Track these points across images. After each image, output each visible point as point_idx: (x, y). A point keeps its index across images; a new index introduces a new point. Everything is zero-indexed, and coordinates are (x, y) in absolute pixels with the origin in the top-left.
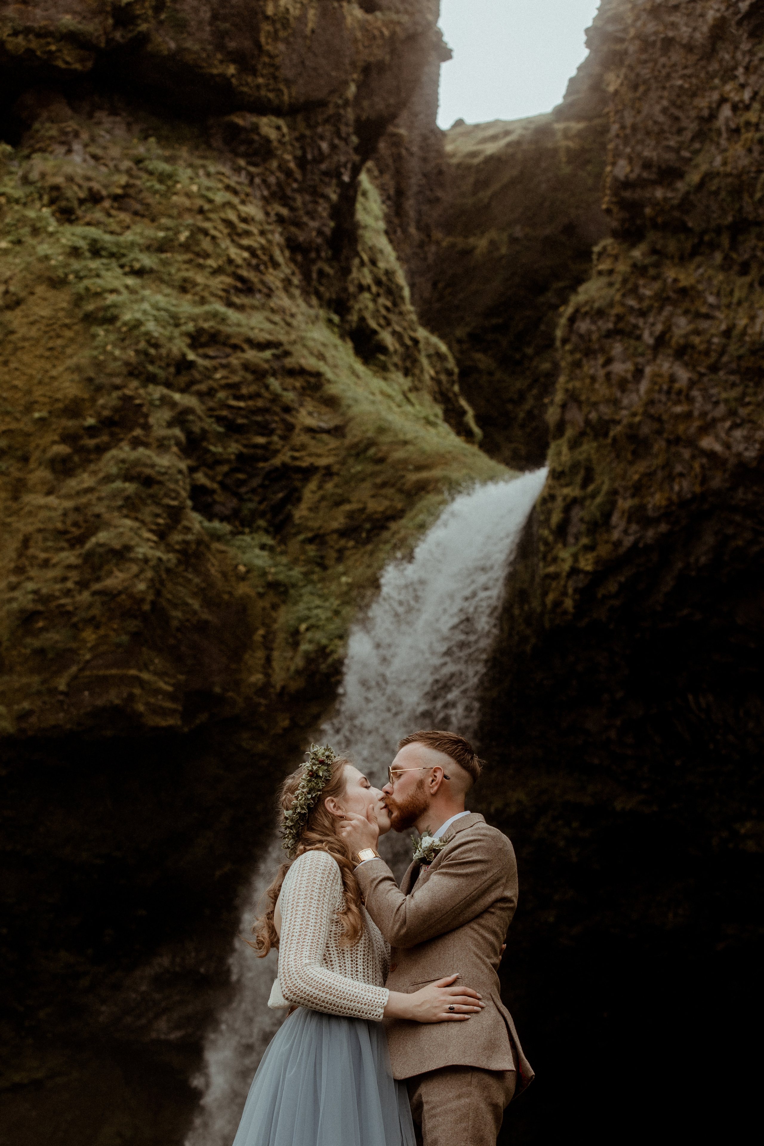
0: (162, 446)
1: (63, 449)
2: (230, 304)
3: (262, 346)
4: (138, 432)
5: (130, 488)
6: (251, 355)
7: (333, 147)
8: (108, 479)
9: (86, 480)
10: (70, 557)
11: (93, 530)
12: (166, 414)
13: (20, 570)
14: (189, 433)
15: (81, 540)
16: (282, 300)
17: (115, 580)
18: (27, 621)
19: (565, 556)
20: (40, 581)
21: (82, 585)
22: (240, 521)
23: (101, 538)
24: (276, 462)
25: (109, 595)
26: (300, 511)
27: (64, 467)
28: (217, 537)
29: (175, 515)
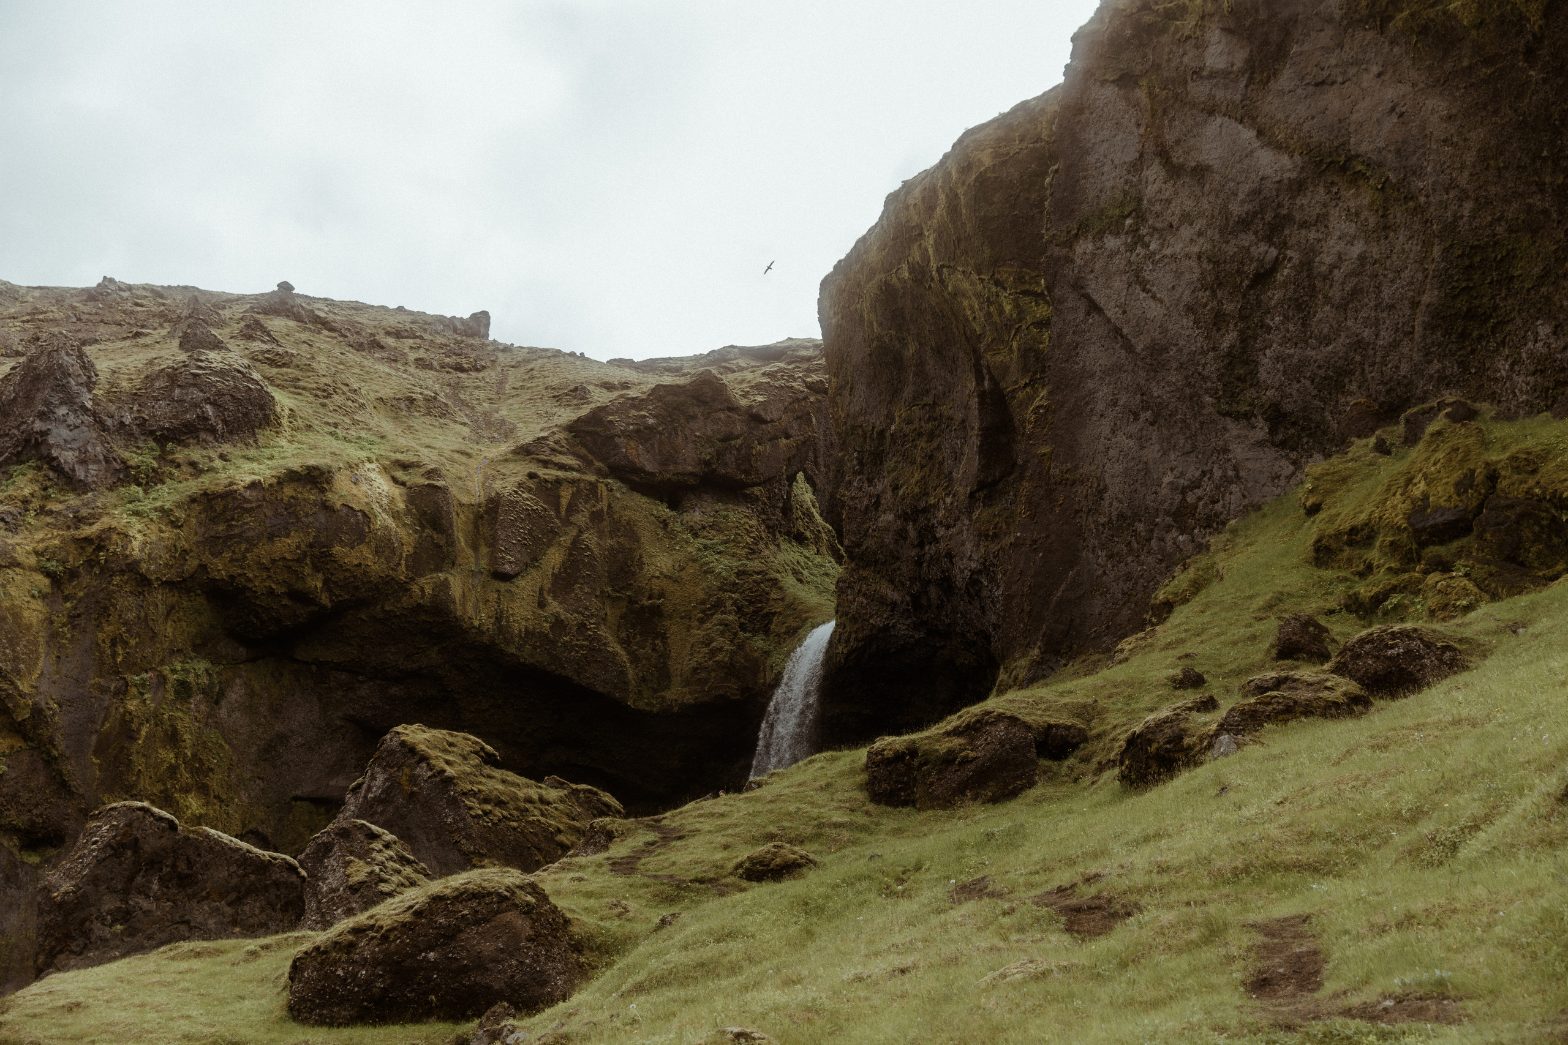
0: (730, 613)
1: (701, 615)
2: (748, 559)
3: (758, 573)
4: (722, 609)
5: (721, 627)
6: (755, 577)
7: (780, 490)
8: (715, 625)
9: (708, 625)
10: (705, 650)
11: (712, 642)
12: (731, 602)
13: (691, 654)
14: (737, 607)
15: (708, 645)
16: (766, 552)
17: (719, 657)
18: (695, 670)
19: (840, 648)
20: (698, 658)
21: (710, 659)
22: (755, 632)
23: (714, 644)
24: (765, 611)
25: (718, 662)
26: (773, 627)
27: (702, 621)
28: (748, 639)
29: (735, 634)
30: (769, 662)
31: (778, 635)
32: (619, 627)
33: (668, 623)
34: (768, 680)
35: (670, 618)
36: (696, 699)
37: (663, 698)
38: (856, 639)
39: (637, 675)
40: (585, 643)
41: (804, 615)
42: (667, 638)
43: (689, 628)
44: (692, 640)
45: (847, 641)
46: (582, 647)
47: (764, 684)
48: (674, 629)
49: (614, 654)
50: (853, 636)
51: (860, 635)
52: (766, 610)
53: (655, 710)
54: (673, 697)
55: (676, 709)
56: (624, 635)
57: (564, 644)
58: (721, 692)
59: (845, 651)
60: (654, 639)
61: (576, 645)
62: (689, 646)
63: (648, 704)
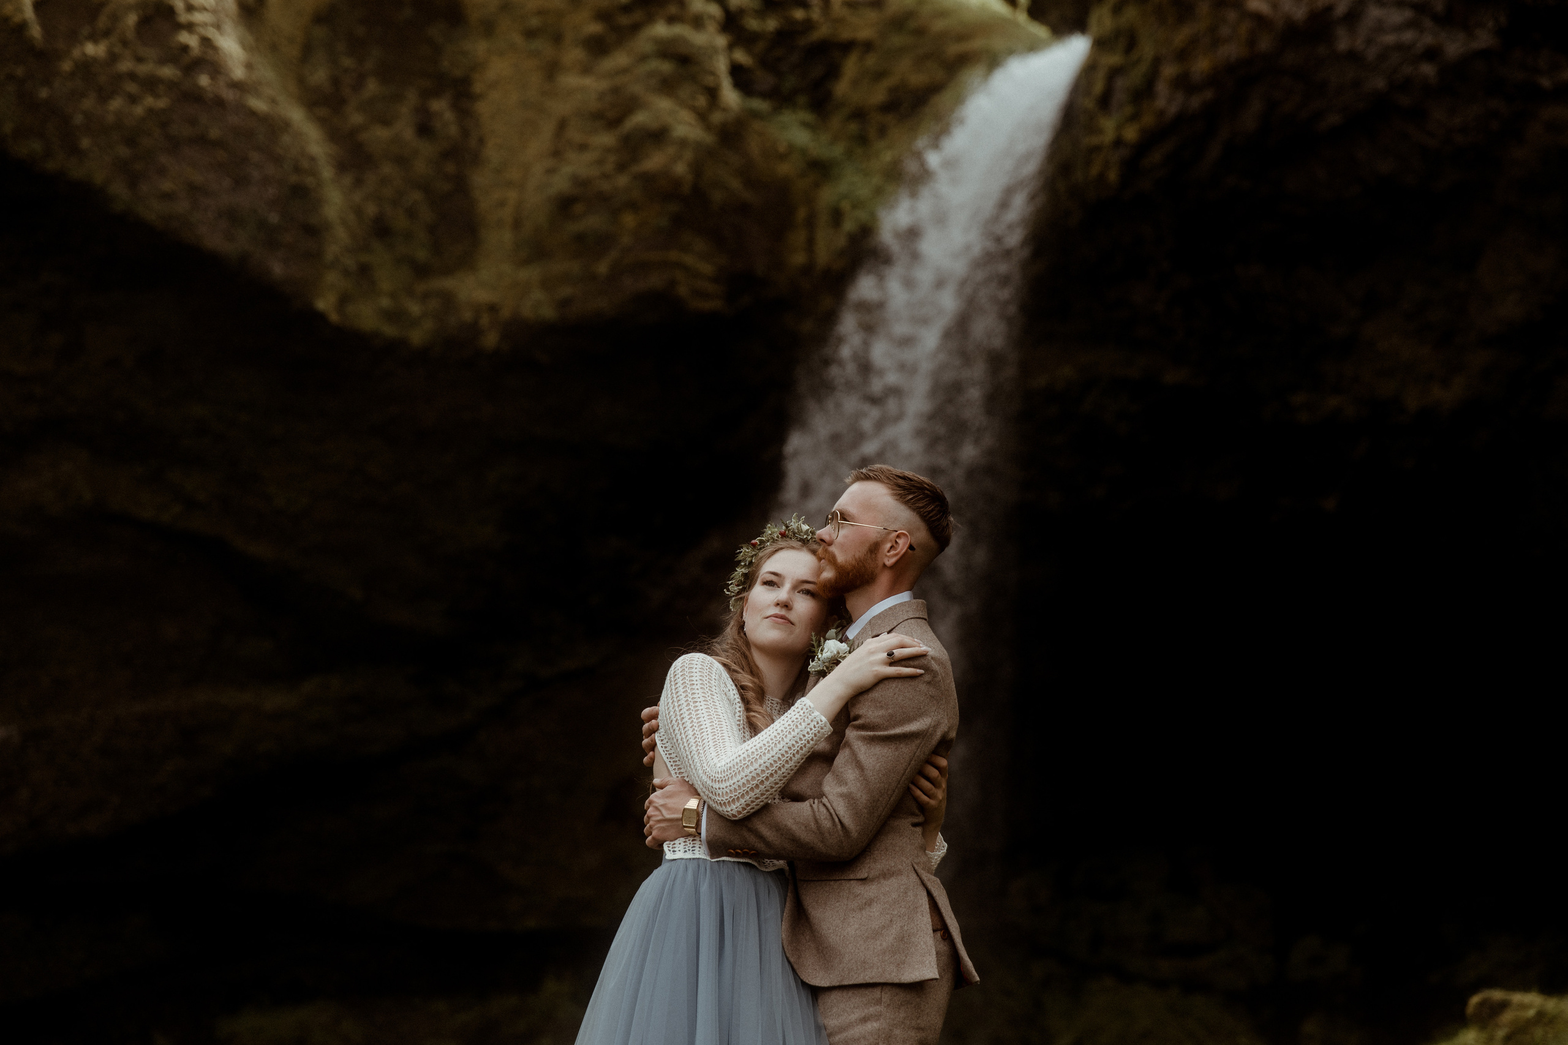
0: (698, 22)
1: (595, 28)
4: (673, 9)
5: (666, 67)
8: (644, 58)
9: (620, 59)
10: (606, 139)
11: (630, 112)
13: (557, 153)
14: (726, 11)
15: (616, 122)
17: (654, 161)
18: (565, 205)
19: (1109, 126)
20: (578, 165)
21: (621, 167)
22: (781, 99)
23: (640, 118)
24: (816, 35)
25: (647, 180)
26: (842, 88)
27: (598, 47)
28: (755, 115)
29: (713, 93)
30: (827, 196)
31: (859, 114)
32: (307, 50)
33: (480, 47)
34: (823, 255)
35: (488, 28)
36: (565, 303)
37: (448, 300)
38: (1183, 83)
39: (359, 212)
40: (168, 72)
41: (953, 49)
42: (472, 97)
43: (552, 70)
44: (561, 108)
45: (1143, 93)
46: (151, 84)
47: (807, 270)
48: (499, 68)
49: (275, 126)
50: (1169, 71)
51: (1201, 65)
52: (823, 31)
53: (417, 337)
54: (483, 296)
55: (491, 340)
56: (319, 76)
57: (86, 67)
58: (655, 281)
59: (1131, 134)
60: (427, 94)
61: (132, 76)
62: (547, 129)
63: (395, 316)
